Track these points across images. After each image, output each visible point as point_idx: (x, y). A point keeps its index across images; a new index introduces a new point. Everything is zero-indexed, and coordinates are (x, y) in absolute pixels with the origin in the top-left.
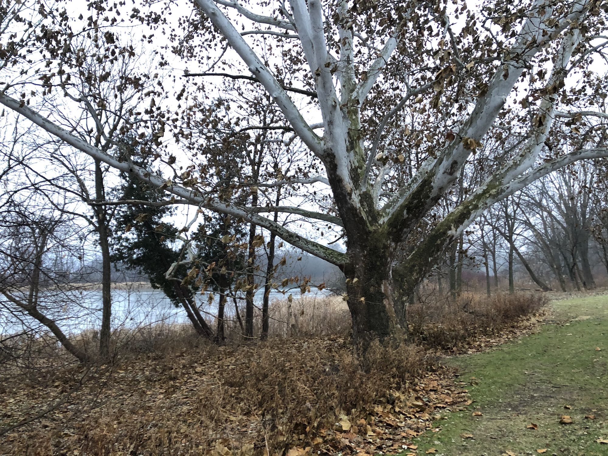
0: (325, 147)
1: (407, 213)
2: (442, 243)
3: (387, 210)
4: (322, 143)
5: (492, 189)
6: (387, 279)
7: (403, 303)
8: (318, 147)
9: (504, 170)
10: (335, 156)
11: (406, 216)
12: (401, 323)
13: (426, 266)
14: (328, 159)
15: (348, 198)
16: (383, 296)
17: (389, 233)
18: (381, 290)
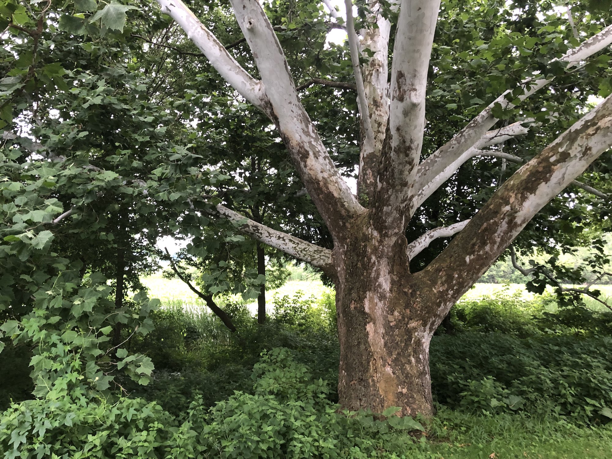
0: (261, 93)
2: (491, 230)
6: (377, 291)
8: (252, 96)
10: (271, 105)
13: (461, 271)
15: (302, 164)
16: (366, 318)
18: (364, 308)
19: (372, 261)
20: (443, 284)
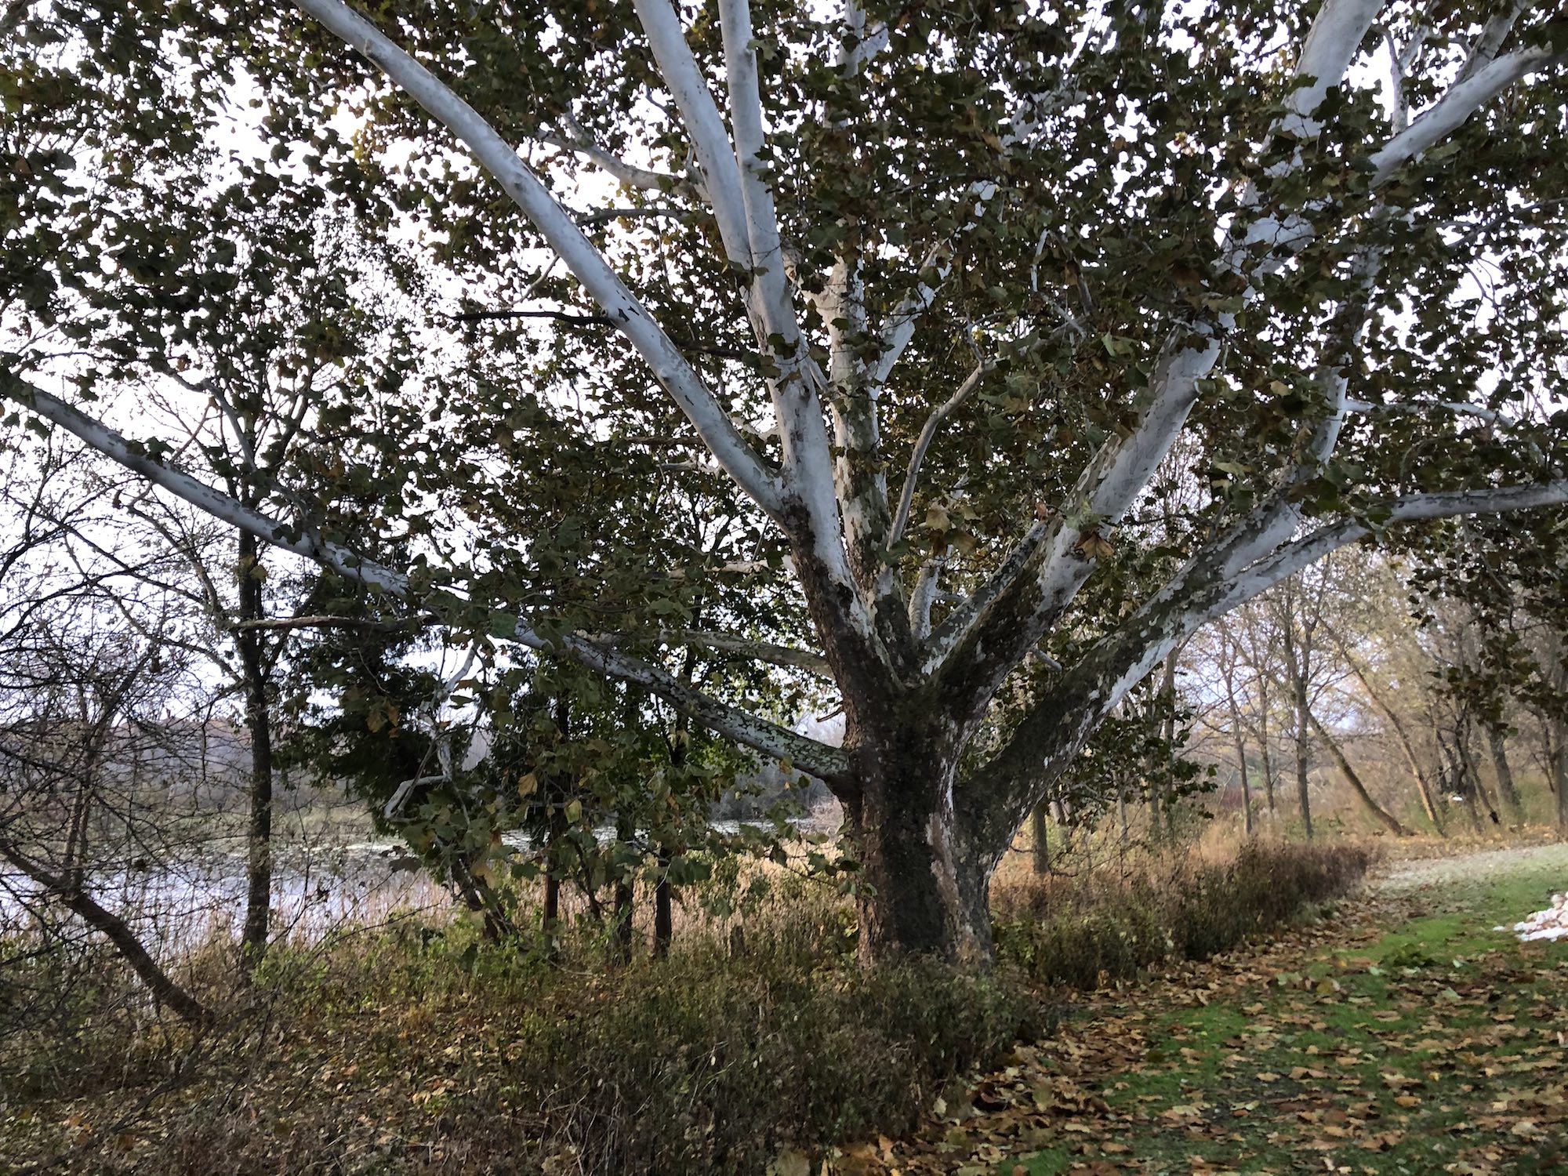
0: (786, 492)
1: (984, 650)
2: (1076, 723)
3: (944, 641)
4: (779, 481)
5: (1195, 589)
6: (941, 811)
7: (980, 871)
8: (769, 494)
9: (1224, 545)
10: (808, 514)
11: (980, 656)
12: (976, 921)
13: (1038, 778)
14: (793, 521)
16: (930, 853)
17: (943, 699)
18: (925, 839)
20: (1015, 799)
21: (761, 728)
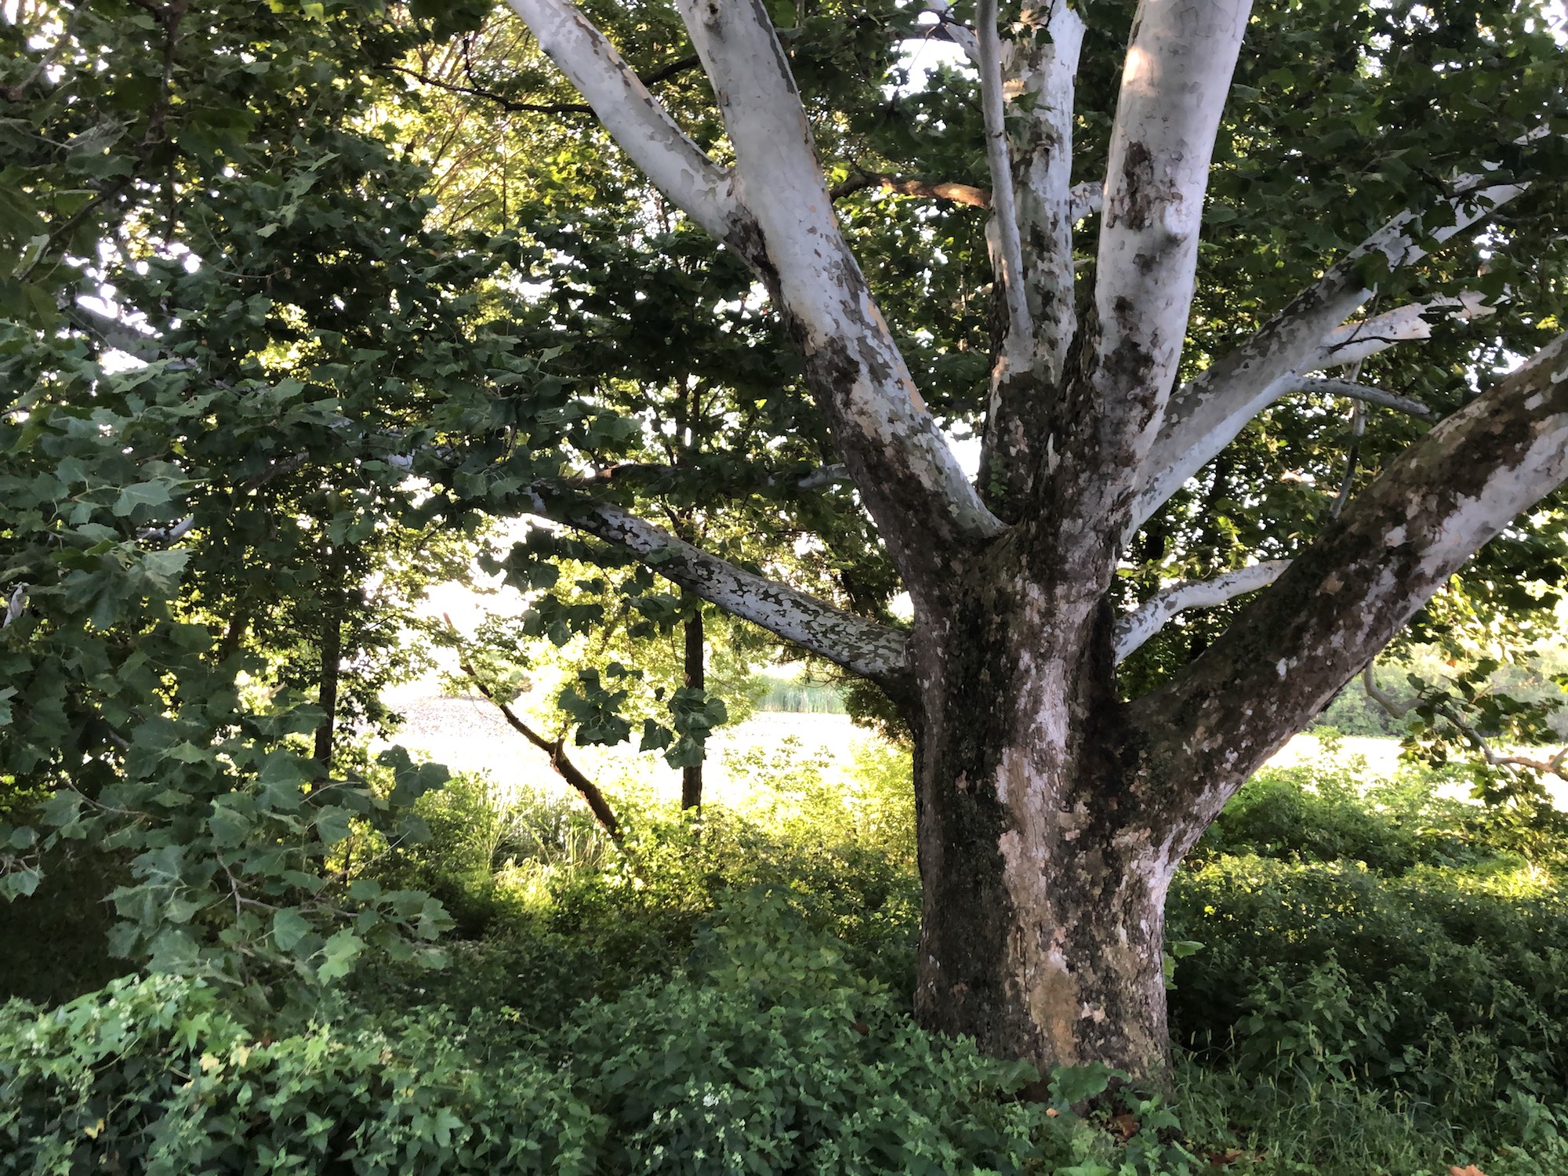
0: (732, 201)
2: (1351, 592)
4: (723, 187)
8: (706, 208)
10: (760, 234)
11: (1053, 459)
16: (1000, 817)
18: (994, 791)
19: (1022, 665)
20: (1211, 733)
21: (766, 596)
